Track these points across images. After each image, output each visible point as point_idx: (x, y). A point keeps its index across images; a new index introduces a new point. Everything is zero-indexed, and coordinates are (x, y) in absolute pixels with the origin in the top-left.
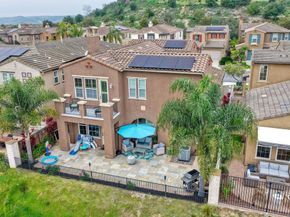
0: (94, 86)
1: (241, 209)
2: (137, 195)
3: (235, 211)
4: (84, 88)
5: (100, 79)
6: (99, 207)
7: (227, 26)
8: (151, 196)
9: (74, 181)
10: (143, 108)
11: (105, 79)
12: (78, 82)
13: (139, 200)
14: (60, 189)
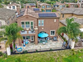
0: (29, 24)
1: (79, 48)
2: (54, 52)
3: (78, 49)
4: (25, 25)
5: (31, 21)
6: (47, 58)
7: (35, 4)
8: (58, 51)
9: (34, 53)
10: (43, 28)
11: (33, 21)
12: (23, 23)
13: (56, 53)
14: (32, 57)
